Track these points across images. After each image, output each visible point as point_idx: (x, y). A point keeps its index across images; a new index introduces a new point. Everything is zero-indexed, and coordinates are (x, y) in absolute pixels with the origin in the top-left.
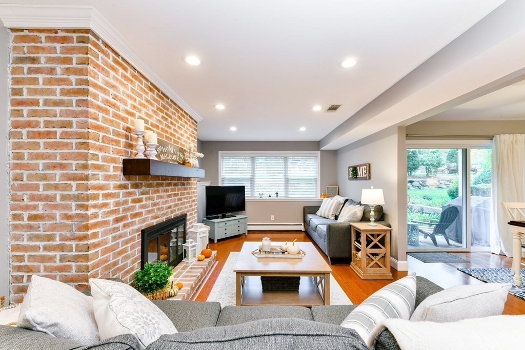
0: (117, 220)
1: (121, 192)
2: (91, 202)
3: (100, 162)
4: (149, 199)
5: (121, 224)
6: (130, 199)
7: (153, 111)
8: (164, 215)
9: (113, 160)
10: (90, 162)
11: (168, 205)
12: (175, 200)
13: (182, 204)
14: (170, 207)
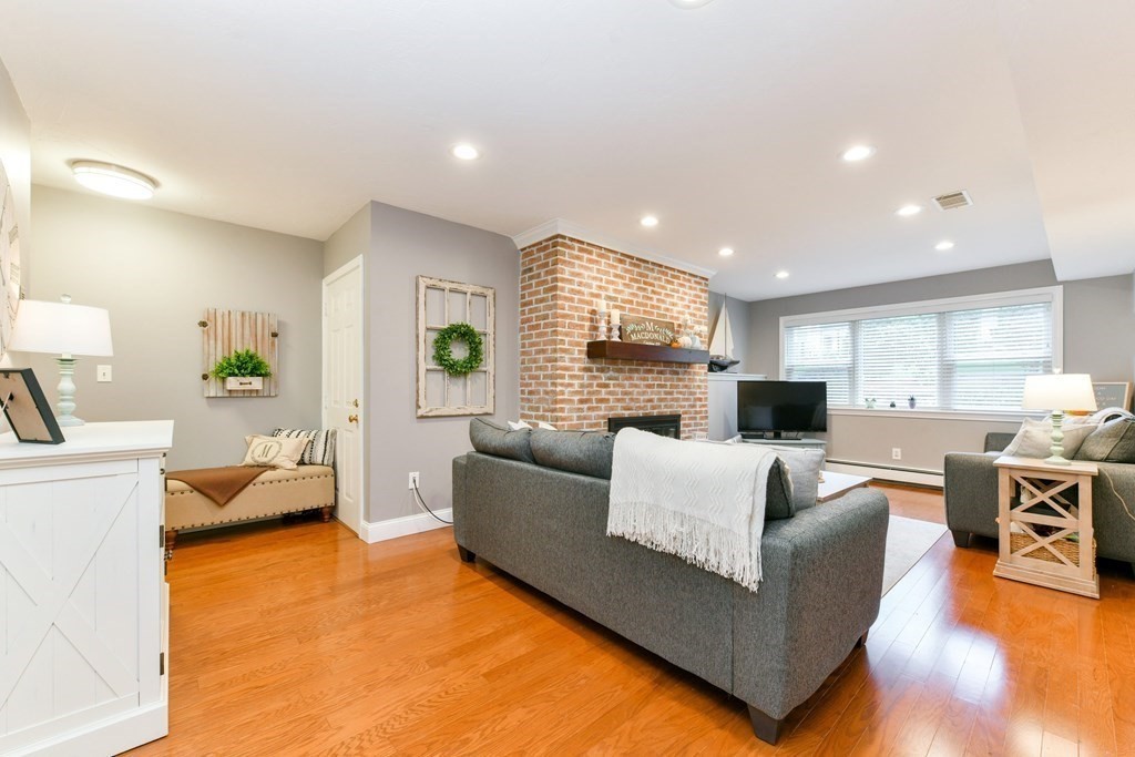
0: (581, 401)
1: (586, 375)
2: (559, 381)
3: (566, 346)
4: (619, 385)
5: (585, 406)
6: (595, 383)
7: (625, 284)
8: (640, 408)
9: (578, 344)
10: (559, 346)
11: (646, 397)
12: (659, 393)
13: (673, 400)
14: (651, 400)
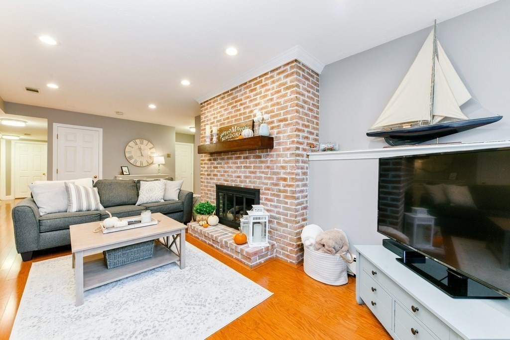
1: (209, 162)
2: (201, 166)
4: (222, 167)
5: (209, 177)
11: (237, 175)
12: (245, 172)
13: (255, 178)
14: (239, 177)
